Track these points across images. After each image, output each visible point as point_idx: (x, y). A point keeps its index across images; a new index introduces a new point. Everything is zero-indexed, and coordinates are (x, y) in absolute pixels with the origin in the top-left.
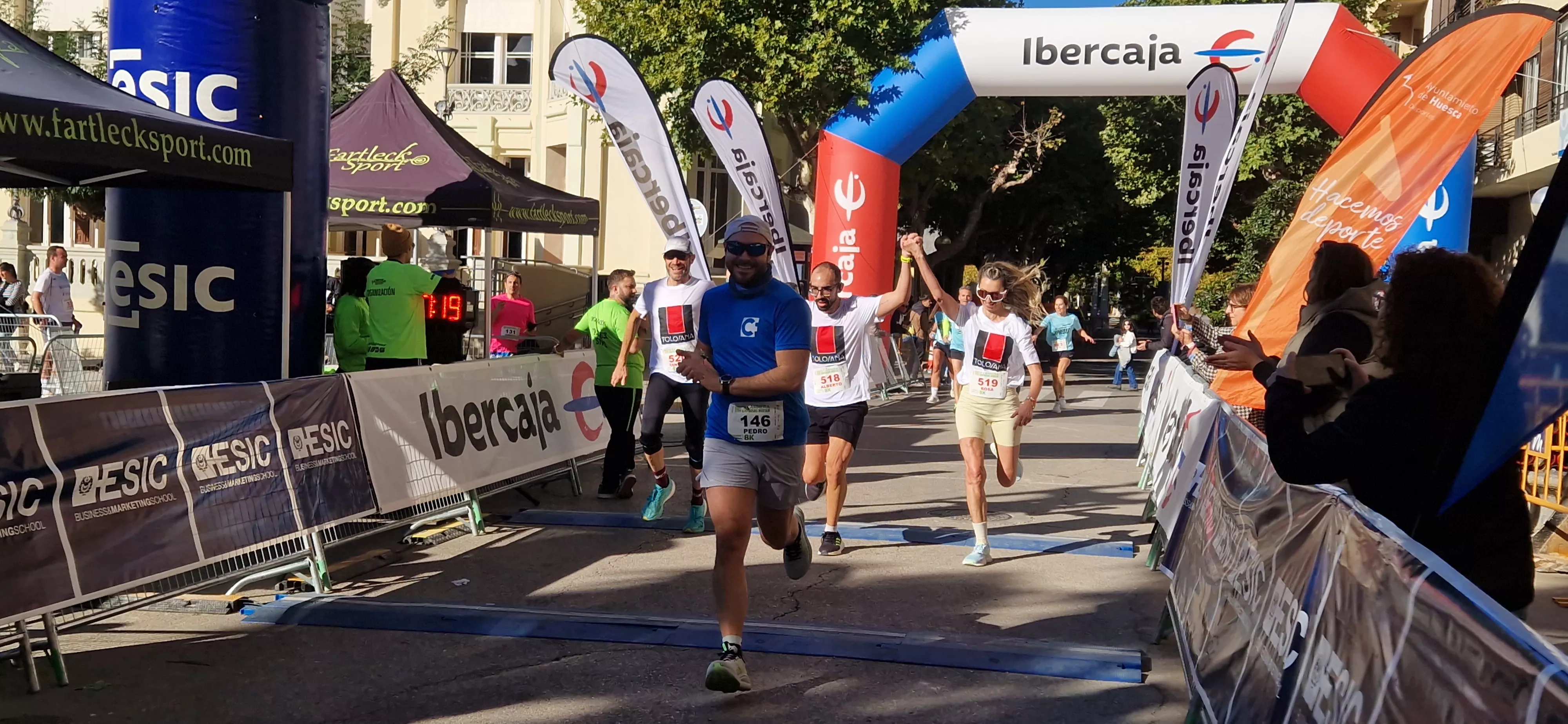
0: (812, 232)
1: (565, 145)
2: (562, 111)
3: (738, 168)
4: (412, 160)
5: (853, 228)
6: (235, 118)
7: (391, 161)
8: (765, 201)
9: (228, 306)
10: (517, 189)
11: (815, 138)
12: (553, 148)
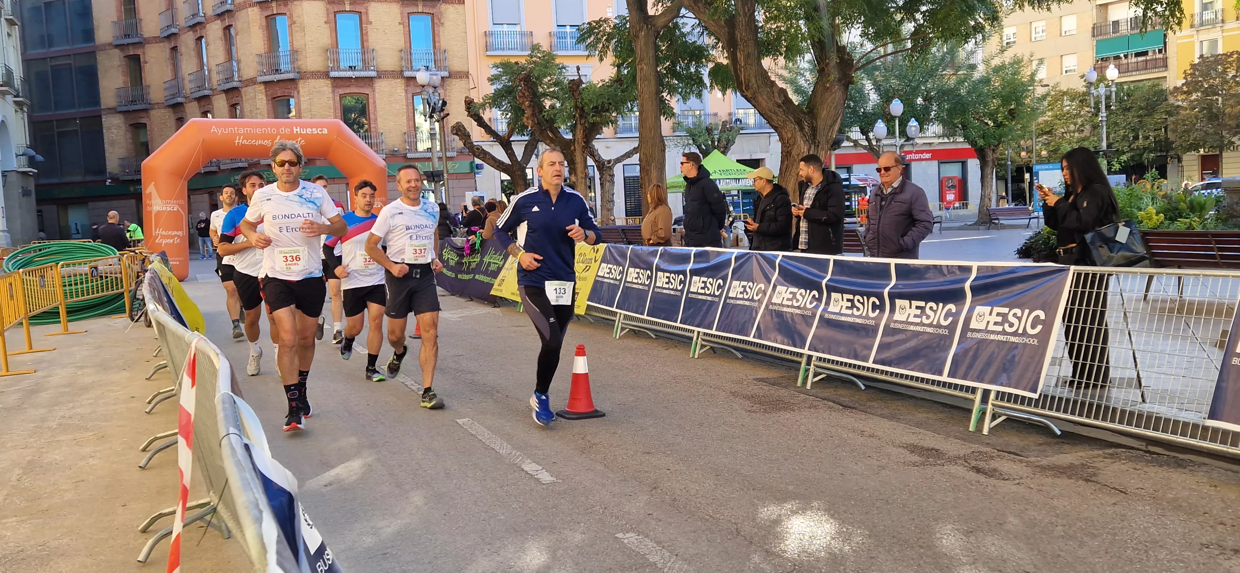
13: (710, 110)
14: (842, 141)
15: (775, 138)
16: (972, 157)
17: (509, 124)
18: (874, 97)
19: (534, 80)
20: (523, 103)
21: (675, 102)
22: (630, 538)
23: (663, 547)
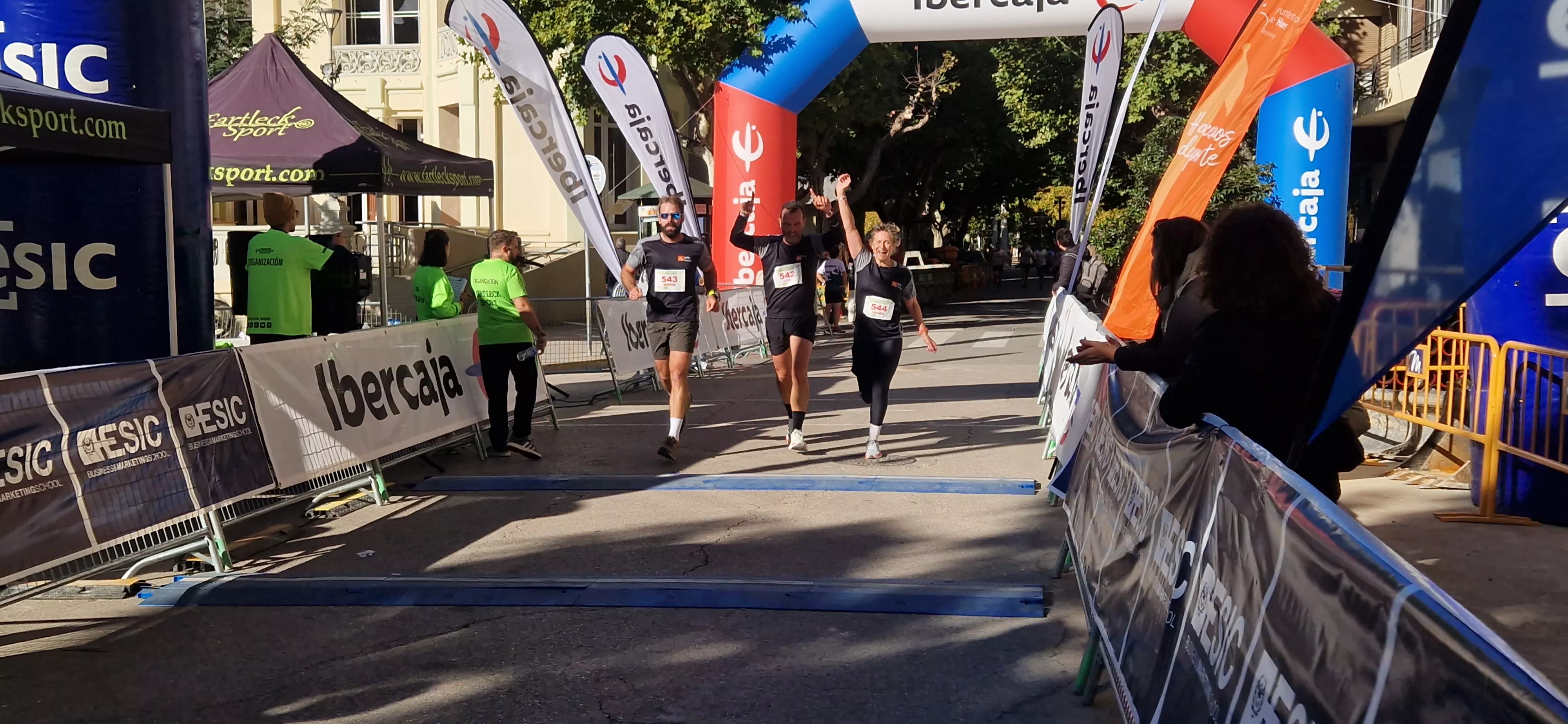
0: (712, 184)
1: (458, 104)
2: (453, 70)
3: (632, 124)
4: (296, 124)
5: (753, 179)
6: (107, 90)
7: (274, 125)
8: (661, 156)
9: (111, 283)
10: (408, 152)
11: (711, 89)
12: (446, 108)
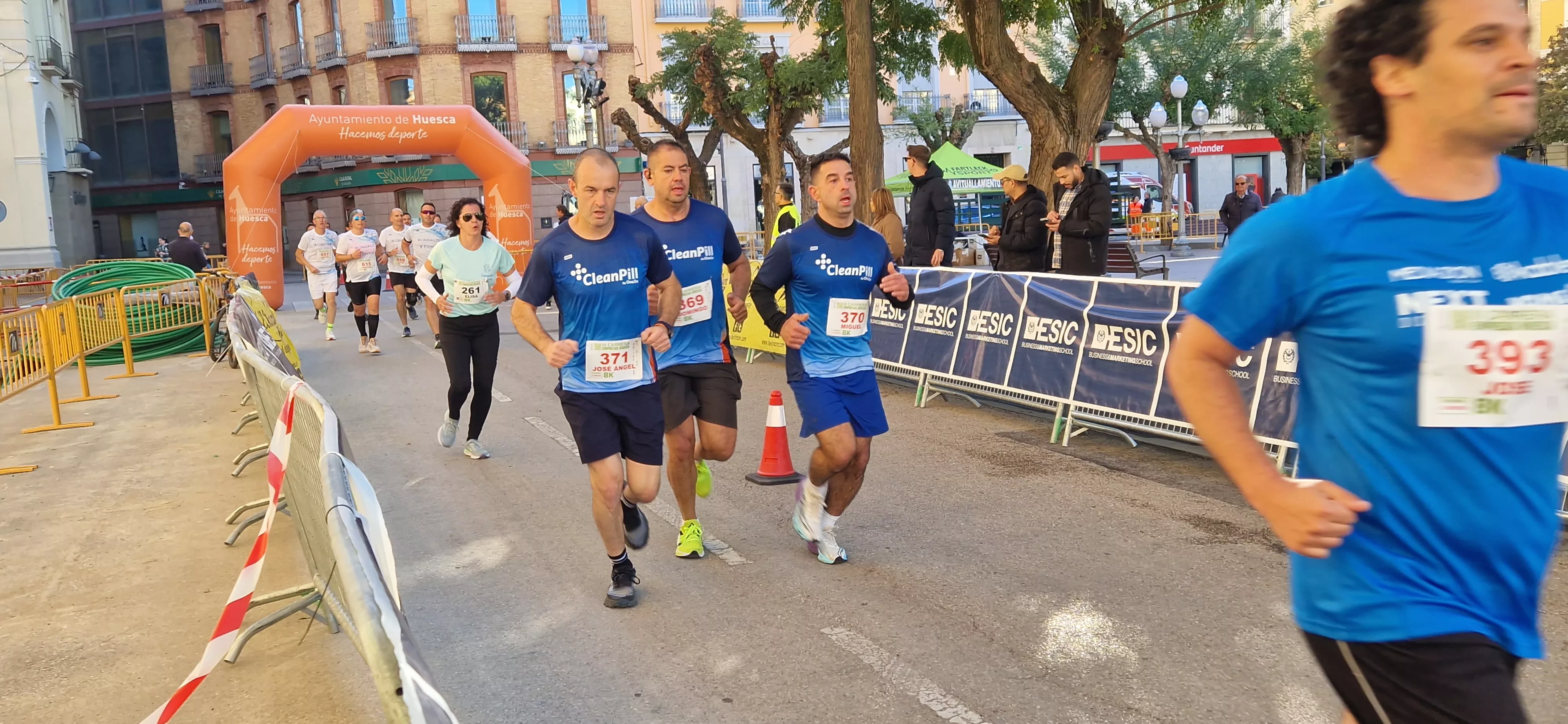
13: (940, 91)
14: (1109, 130)
15: (1024, 126)
16: (1276, 149)
17: (685, 111)
18: (1150, 73)
19: (716, 54)
20: (702, 84)
21: (895, 82)
22: (839, 634)
23: (881, 645)
